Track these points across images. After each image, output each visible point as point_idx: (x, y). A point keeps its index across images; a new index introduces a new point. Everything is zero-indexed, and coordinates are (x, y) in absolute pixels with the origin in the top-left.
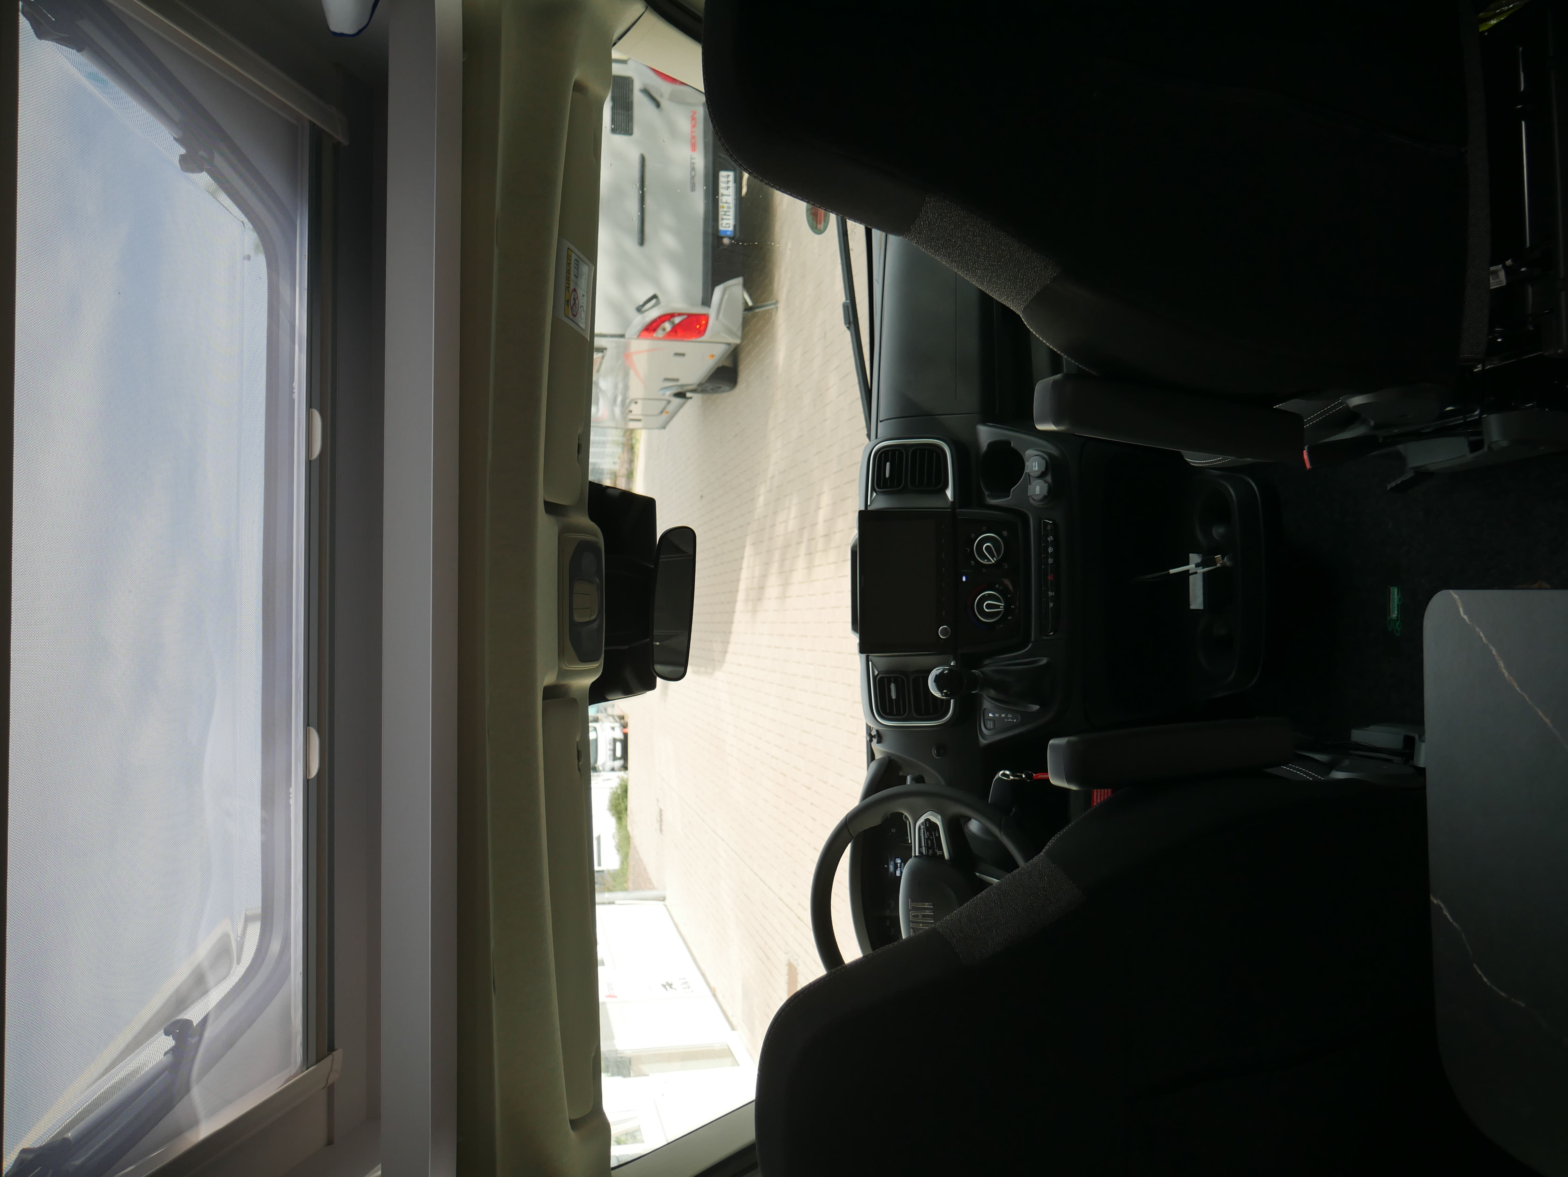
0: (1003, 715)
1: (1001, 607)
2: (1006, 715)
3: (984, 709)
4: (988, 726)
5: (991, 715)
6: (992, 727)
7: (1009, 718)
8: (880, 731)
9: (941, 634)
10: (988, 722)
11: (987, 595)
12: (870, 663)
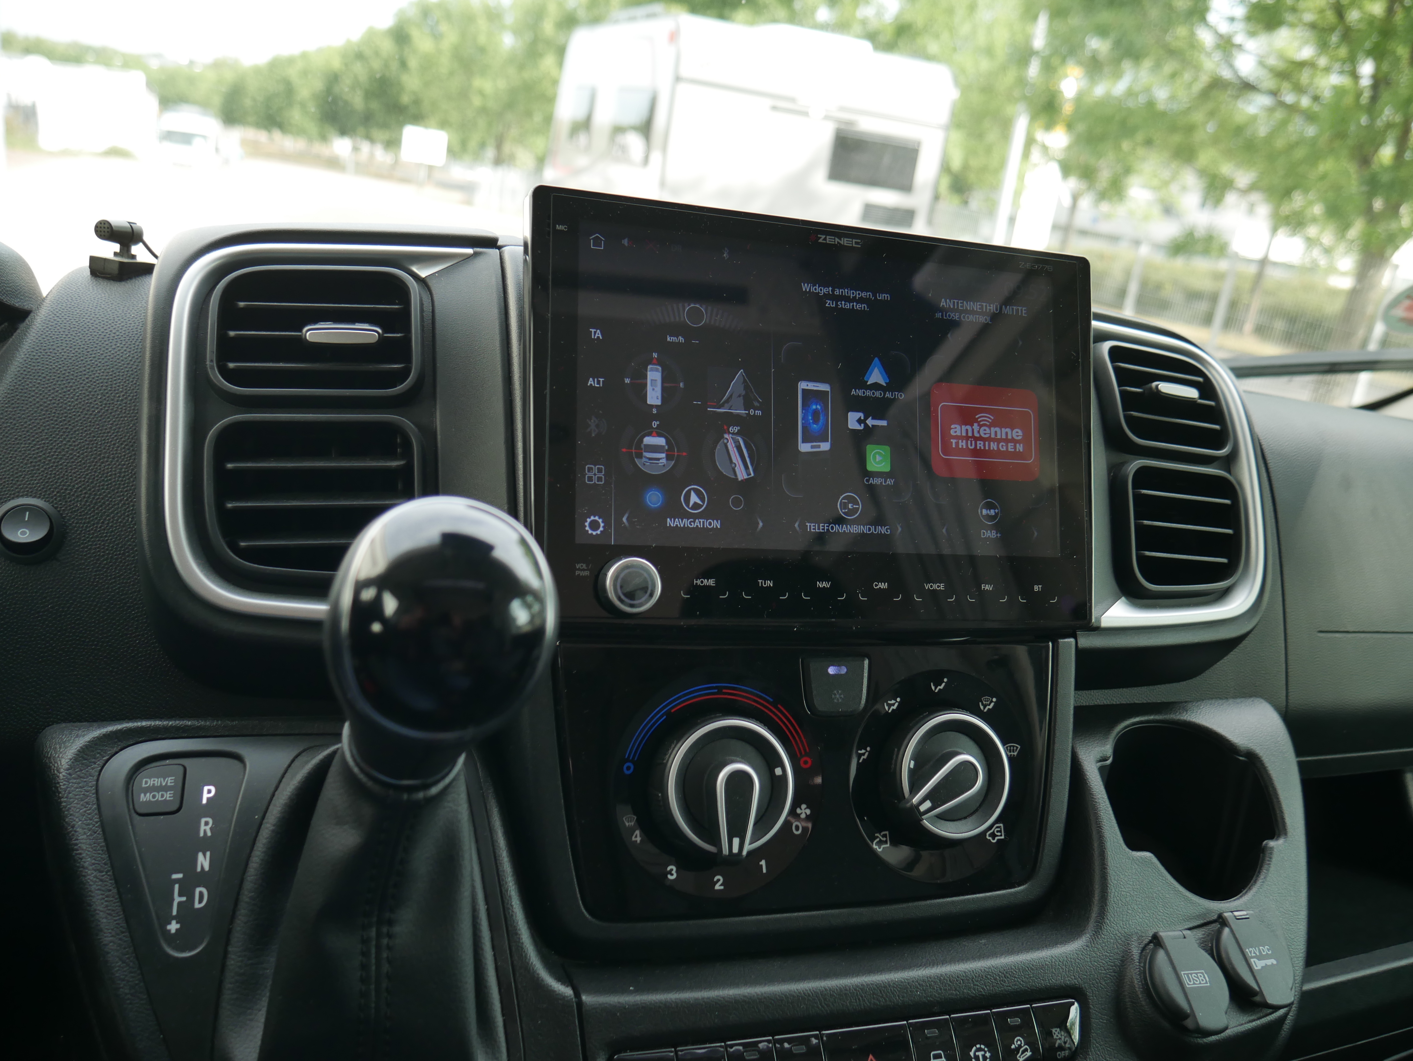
0: (203, 861)
1: (736, 841)
2: (203, 879)
3: (238, 758)
4: (147, 780)
5: (208, 792)
6: (144, 798)
7: (187, 891)
8: (145, 279)
9: (626, 567)
10: (170, 781)
11: (778, 771)
12: (470, 251)
